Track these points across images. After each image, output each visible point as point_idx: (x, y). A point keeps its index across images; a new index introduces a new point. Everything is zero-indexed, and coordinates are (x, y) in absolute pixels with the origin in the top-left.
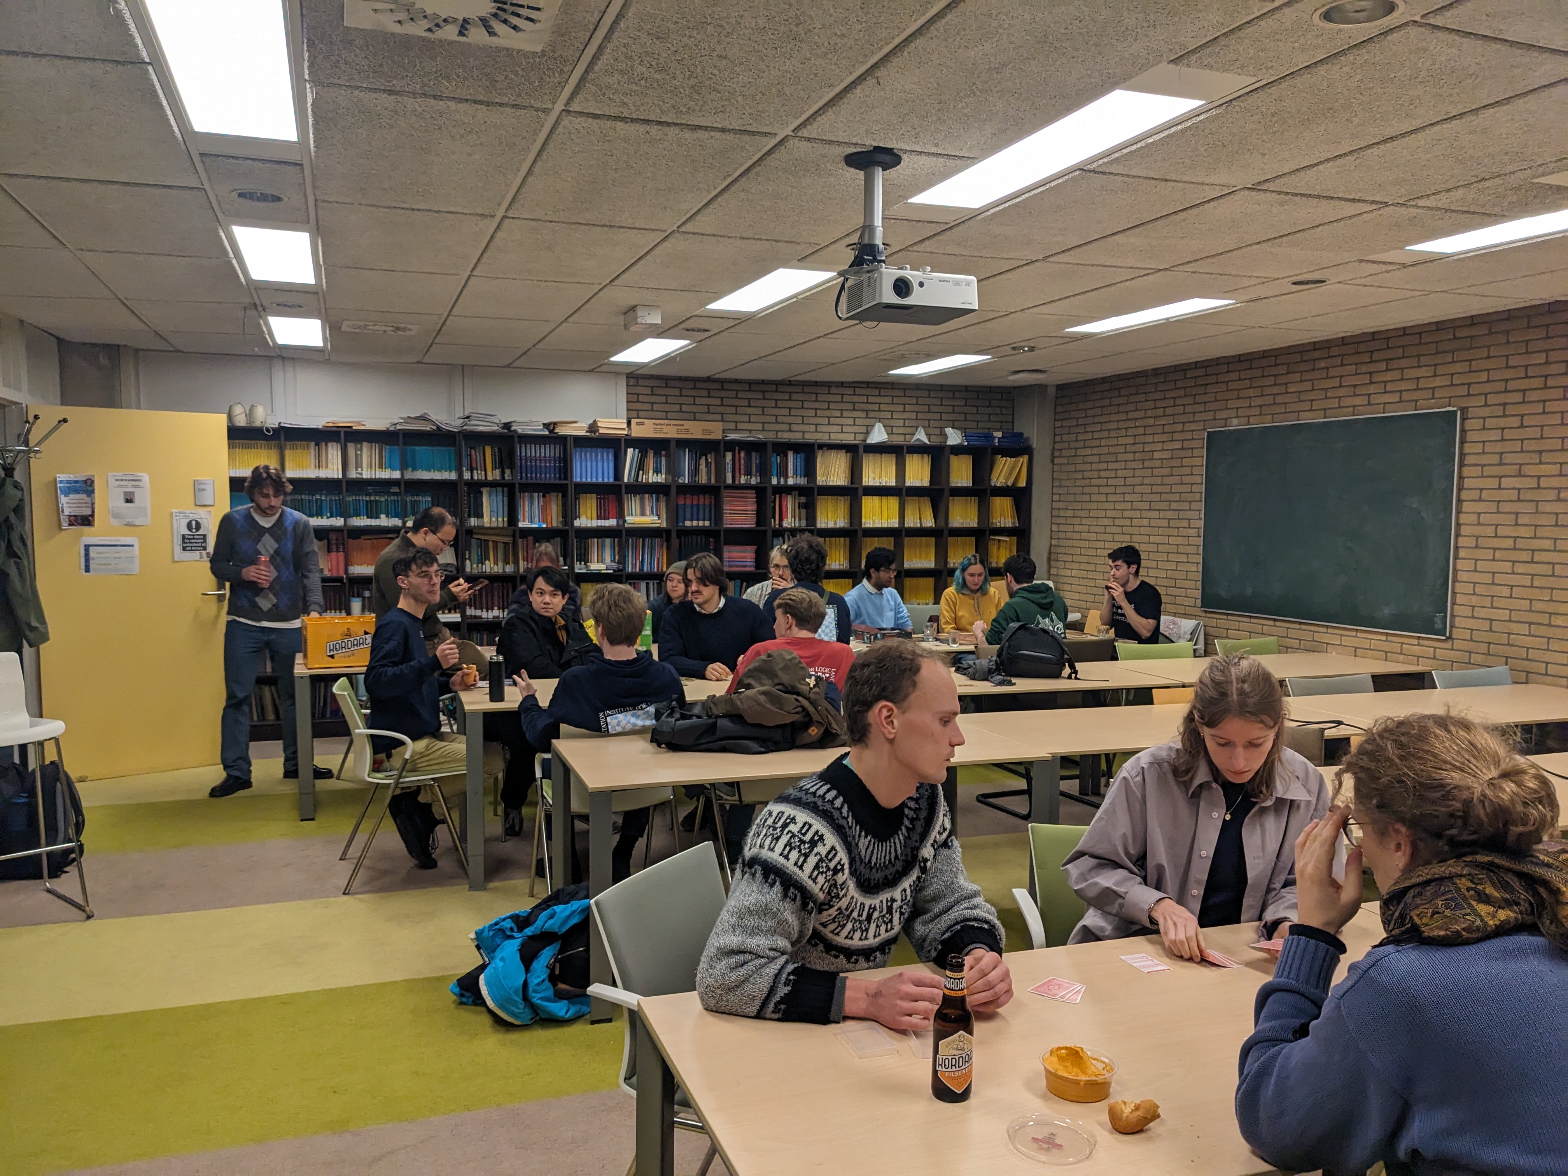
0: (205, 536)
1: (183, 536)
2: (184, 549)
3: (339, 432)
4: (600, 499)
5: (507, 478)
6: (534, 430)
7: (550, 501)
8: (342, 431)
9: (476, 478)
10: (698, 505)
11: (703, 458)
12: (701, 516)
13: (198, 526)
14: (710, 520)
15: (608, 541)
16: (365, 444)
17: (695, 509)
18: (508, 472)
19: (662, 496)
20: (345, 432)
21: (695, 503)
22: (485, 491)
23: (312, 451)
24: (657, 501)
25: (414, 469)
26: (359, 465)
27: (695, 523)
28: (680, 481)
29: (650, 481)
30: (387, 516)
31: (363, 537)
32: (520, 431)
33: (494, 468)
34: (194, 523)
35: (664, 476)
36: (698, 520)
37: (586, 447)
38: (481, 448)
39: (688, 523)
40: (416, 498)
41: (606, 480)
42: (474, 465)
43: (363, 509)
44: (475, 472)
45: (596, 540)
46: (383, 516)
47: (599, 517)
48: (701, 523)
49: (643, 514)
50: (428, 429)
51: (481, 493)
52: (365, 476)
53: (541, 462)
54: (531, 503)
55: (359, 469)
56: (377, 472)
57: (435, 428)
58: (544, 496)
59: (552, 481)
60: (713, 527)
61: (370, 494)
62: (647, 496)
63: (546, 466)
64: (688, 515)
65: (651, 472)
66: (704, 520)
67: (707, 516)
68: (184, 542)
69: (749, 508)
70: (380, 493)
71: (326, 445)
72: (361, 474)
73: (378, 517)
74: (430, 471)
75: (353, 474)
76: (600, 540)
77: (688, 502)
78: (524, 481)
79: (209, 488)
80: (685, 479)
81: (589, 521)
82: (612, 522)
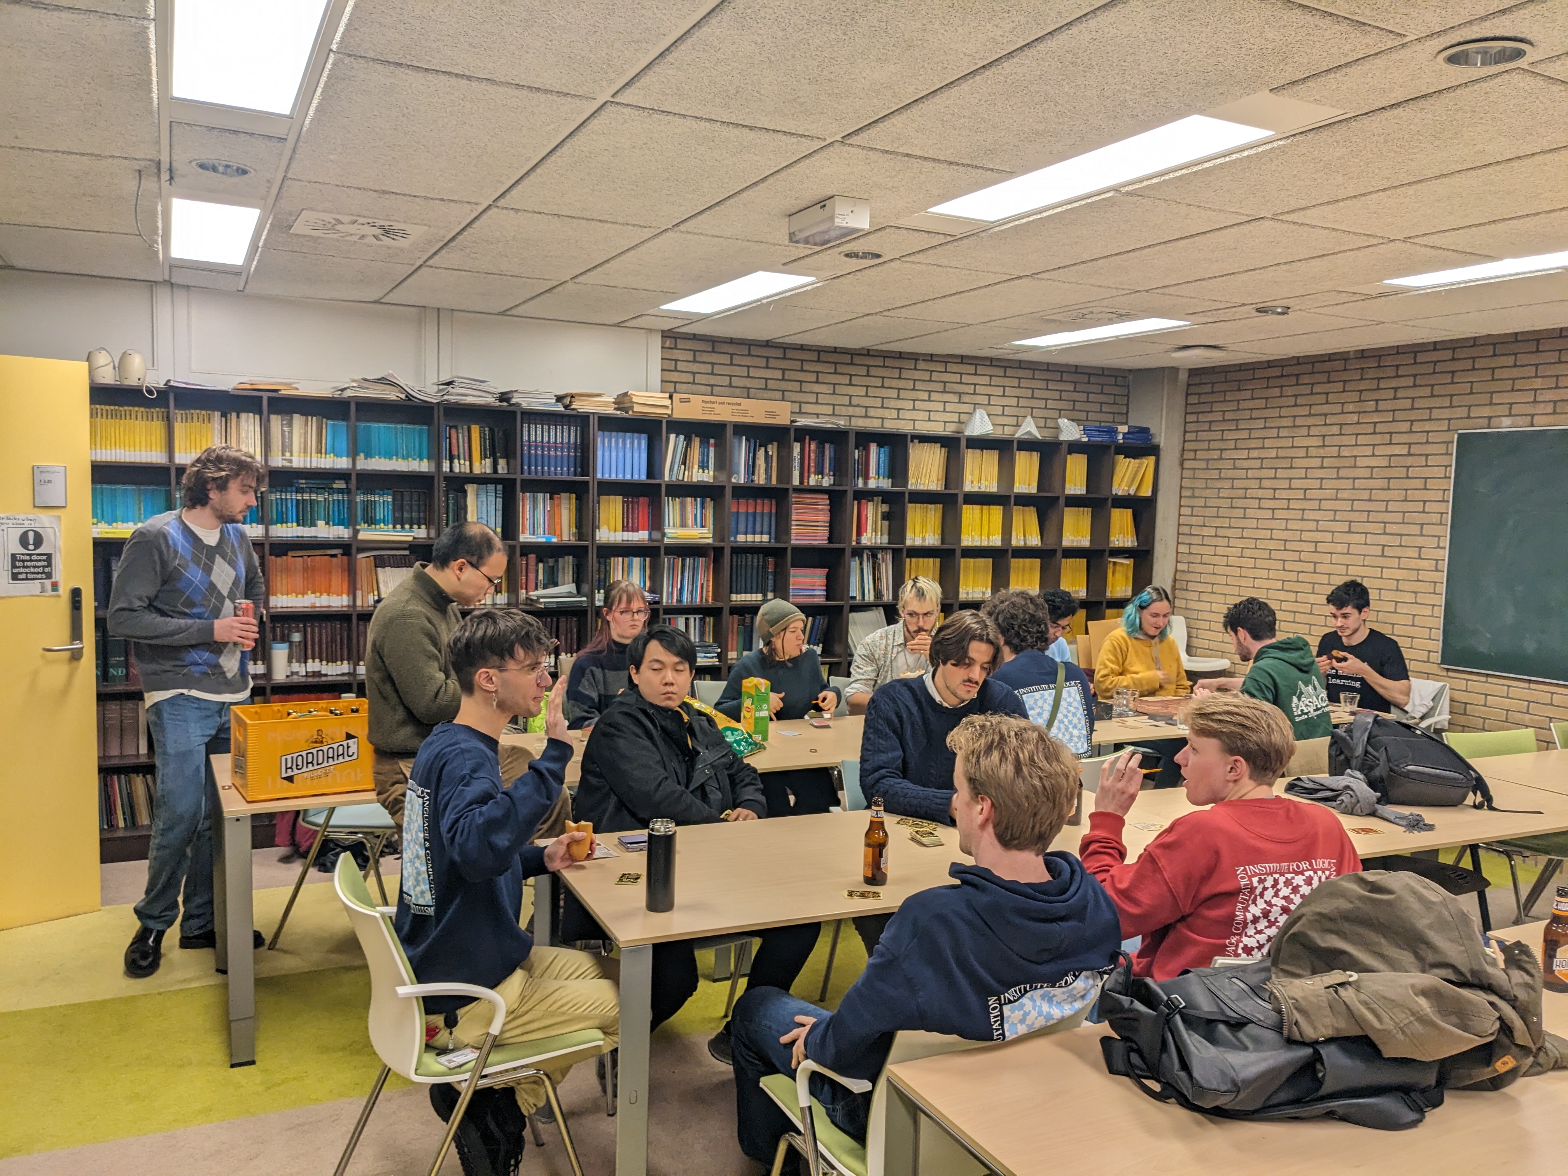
0: (49, 556)
1: (13, 556)
2: (15, 577)
3: (261, 398)
4: (627, 502)
5: (500, 471)
6: (545, 404)
7: (560, 505)
8: (265, 396)
9: (457, 470)
10: (755, 513)
11: (763, 449)
12: (758, 529)
13: (39, 540)
14: (769, 533)
15: (636, 561)
16: (296, 417)
17: (751, 519)
18: (502, 463)
19: (708, 500)
20: (269, 398)
21: (751, 510)
22: (471, 489)
23: (217, 426)
24: (703, 507)
25: (368, 455)
26: (286, 447)
27: (750, 538)
28: (733, 480)
29: (695, 480)
30: (327, 523)
31: (290, 554)
32: (525, 405)
33: (484, 457)
34: (31, 535)
35: (711, 473)
36: (754, 533)
37: (611, 431)
38: (466, 427)
39: (741, 538)
40: (370, 498)
41: (636, 477)
42: (455, 453)
43: (292, 513)
44: (456, 461)
45: (620, 559)
46: (321, 523)
47: (625, 528)
48: (758, 538)
49: (683, 525)
50: (394, 398)
51: (465, 492)
52: (295, 464)
53: (549, 450)
54: (534, 507)
55: (288, 454)
56: (314, 459)
57: (403, 396)
58: (551, 498)
59: (565, 477)
60: (774, 544)
61: (299, 490)
62: (689, 499)
63: (556, 456)
64: (742, 527)
65: (696, 467)
66: (762, 533)
67: (766, 529)
68: (14, 566)
69: (820, 518)
70: (318, 490)
71: (238, 417)
72: (290, 461)
73: (313, 524)
74: (390, 459)
75: (277, 461)
76: (626, 559)
77: (742, 510)
78: (526, 476)
79: (58, 479)
80: (740, 478)
81: (612, 533)
82: (641, 536)
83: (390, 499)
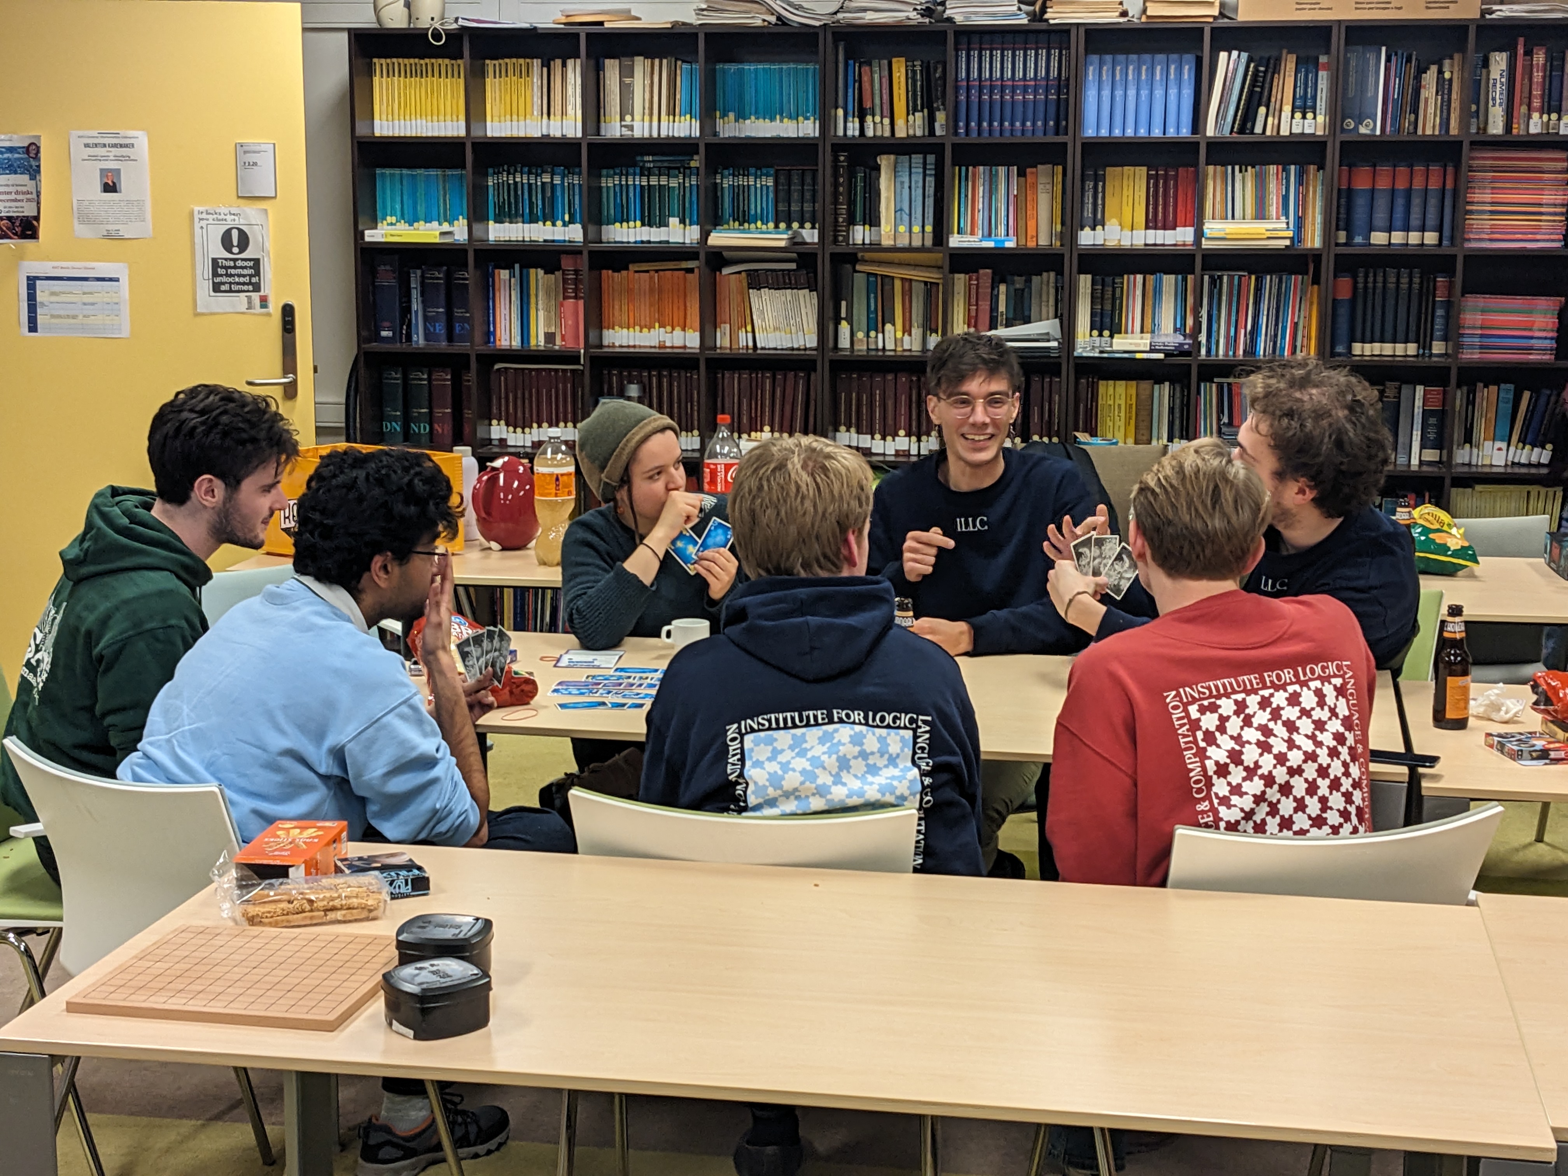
0: (257, 261)
1: (215, 261)
2: (216, 288)
3: (577, 36)
4: (1156, 177)
5: (938, 132)
6: (999, 15)
7: (1035, 186)
8: (583, 32)
9: (870, 133)
10: (1408, 193)
11: (1434, 69)
12: (1415, 218)
13: (244, 241)
14: (1440, 229)
15: (1169, 281)
16: (639, 60)
17: (1400, 202)
18: (941, 117)
19: (1312, 168)
20: (588, 35)
21: (1401, 185)
22: (885, 162)
23: (536, 80)
24: (1300, 182)
25: (741, 116)
26: (626, 109)
27: (1397, 237)
28: (1363, 130)
29: (1284, 132)
30: (682, 221)
31: (632, 267)
32: (961, 19)
33: (912, 109)
34: (235, 234)
35: (1320, 119)
36: (1407, 229)
37: (1127, 52)
38: (885, 62)
39: (1378, 238)
40: (742, 181)
41: (1171, 132)
42: (868, 105)
43: (635, 207)
44: (869, 118)
45: (1139, 278)
46: (674, 221)
47: (1151, 223)
48: (1414, 238)
49: (1261, 214)
50: (759, 23)
51: (878, 168)
52: (637, 134)
53: (1013, 92)
54: (991, 191)
55: (628, 118)
56: (664, 124)
57: (773, 19)
58: (1021, 174)
59: (1039, 138)
60: (1447, 249)
61: (649, 173)
62: (1273, 169)
63: (1025, 102)
64: (1380, 216)
65: (1287, 109)
66: (1423, 229)
67: (1432, 218)
68: (215, 274)
69: (1546, 198)
70: (668, 172)
71: (564, 65)
72: (631, 128)
73: (663, 223)
74: (772, 119)
75: (616, 130)
76: (1151, 278)
77: (1383, 184)
79: (265, 160)
80: (1376, 126)
81: (1127, 233)
82: (1183, 236)
83: (770, 183)
